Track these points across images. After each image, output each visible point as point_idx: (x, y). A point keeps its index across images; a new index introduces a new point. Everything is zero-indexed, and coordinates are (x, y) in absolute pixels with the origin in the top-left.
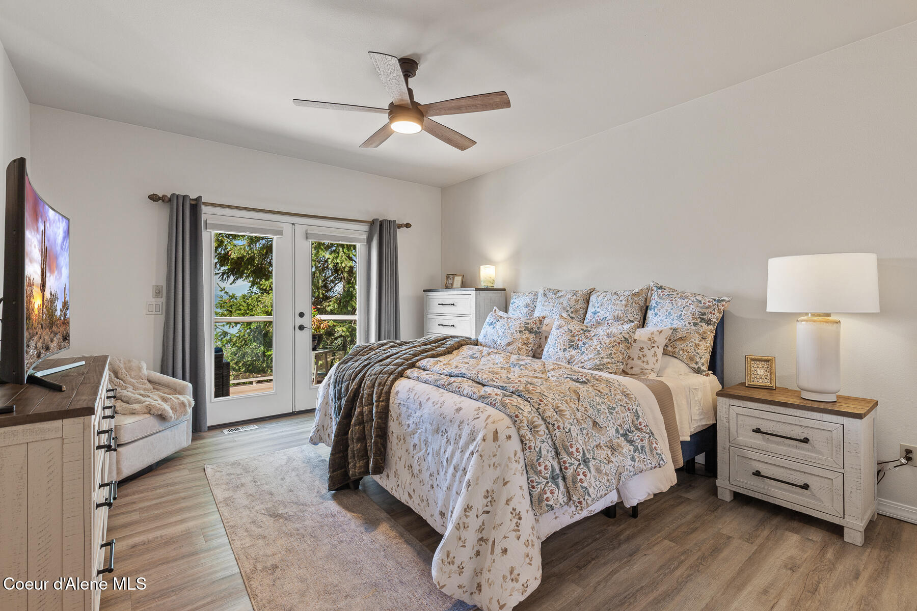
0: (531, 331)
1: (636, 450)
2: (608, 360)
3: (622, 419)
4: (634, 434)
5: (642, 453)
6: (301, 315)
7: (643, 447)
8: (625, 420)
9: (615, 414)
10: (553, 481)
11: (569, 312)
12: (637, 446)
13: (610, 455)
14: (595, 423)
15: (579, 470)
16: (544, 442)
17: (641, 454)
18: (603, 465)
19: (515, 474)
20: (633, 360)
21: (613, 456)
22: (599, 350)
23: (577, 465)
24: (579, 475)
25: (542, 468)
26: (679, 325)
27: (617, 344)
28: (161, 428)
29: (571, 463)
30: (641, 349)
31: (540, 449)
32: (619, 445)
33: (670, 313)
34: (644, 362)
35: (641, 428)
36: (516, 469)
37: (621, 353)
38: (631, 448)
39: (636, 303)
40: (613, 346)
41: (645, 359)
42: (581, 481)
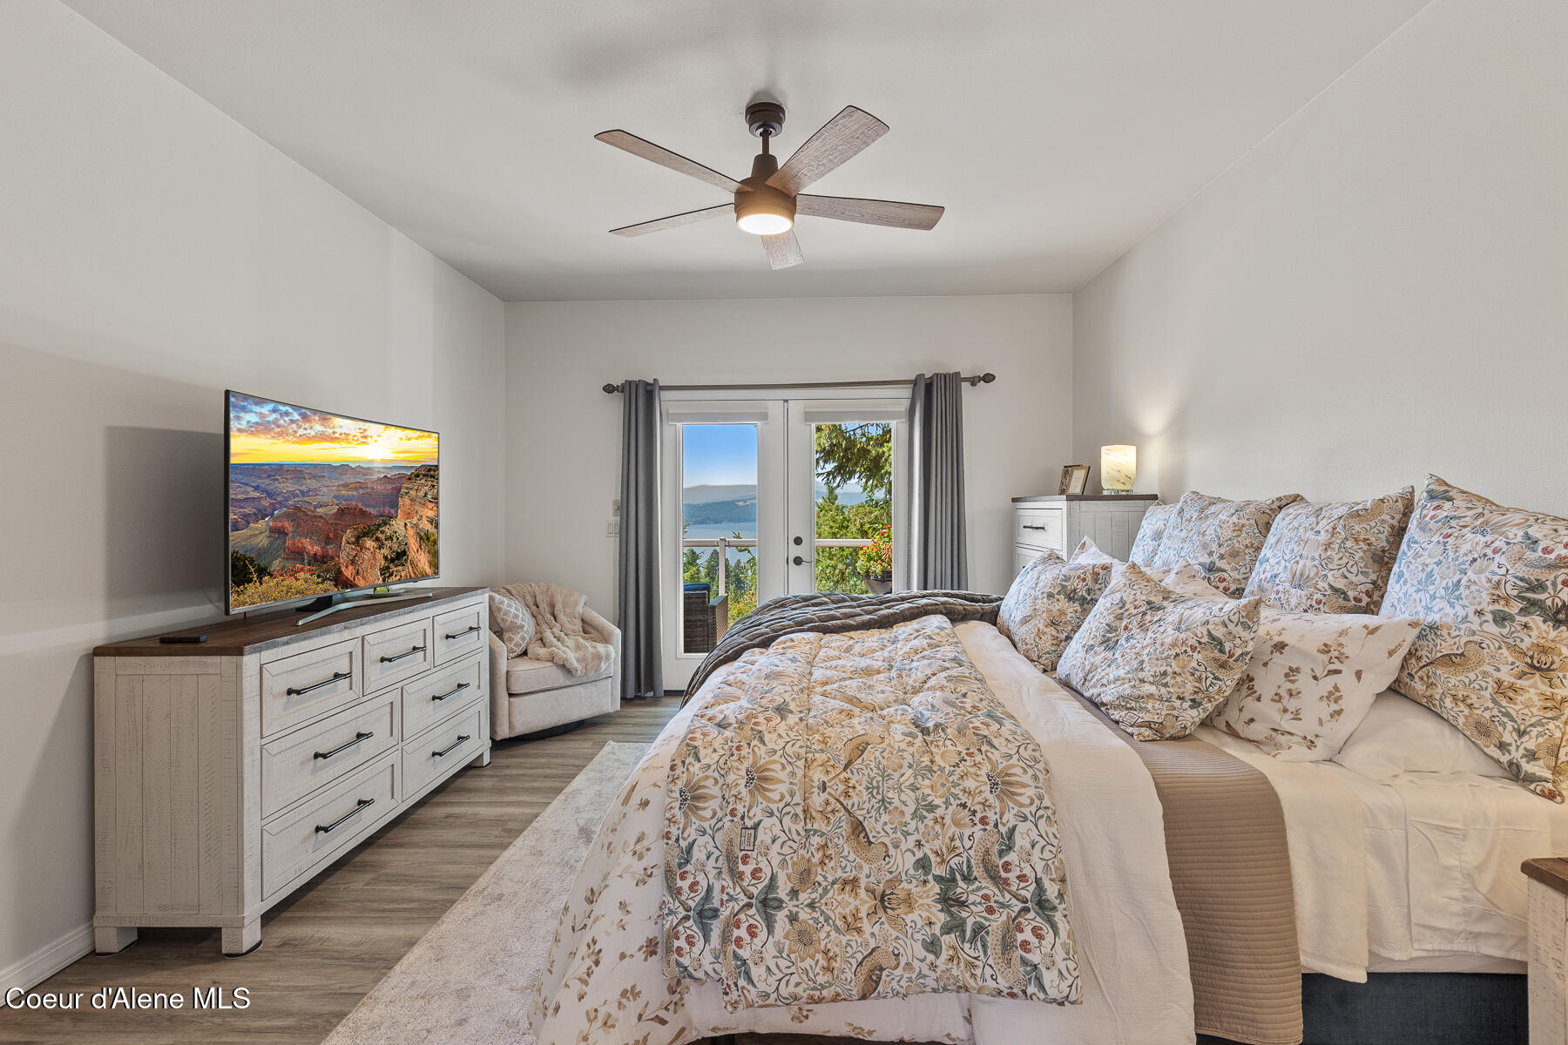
0: (1071, 597)
1: (955, 926)
2: (1152, 689)
3: (947, 840)
4: (974, 887)
5: (972, 941)
6: (798, 541)
7: (979, 929)
8: (957, 843)
9: (931, 823)
10: (698, 920)
11: (1215, 556)
12: (964, 921)
13: (863, 914)
14: (858, 828)
15: (742, 916)
16: (704, 833)
17: (967, 946)
18: (827, 928)
19: (621, 876)
20: (1259, 699)
21: (869, 920)
22: (1143, 661)
23: (742, 904)
24: (738, 928)
25: (685, 885)
26: (1446, 614)
27: (1189, 650)
28: (568, 683)
29: (731, 896)
30: (1294, 671)
31: (691, 845)
32: (909, 901)
33: (1430, 575)
34: (1285, 711)
35: (1007, 879)
36: (630, 866)
37: (1193, 675)
38: (941, 918)
39: (1356, 540)
40: (1177, 655)
41: (1292, 704)
42: (739, 941)
